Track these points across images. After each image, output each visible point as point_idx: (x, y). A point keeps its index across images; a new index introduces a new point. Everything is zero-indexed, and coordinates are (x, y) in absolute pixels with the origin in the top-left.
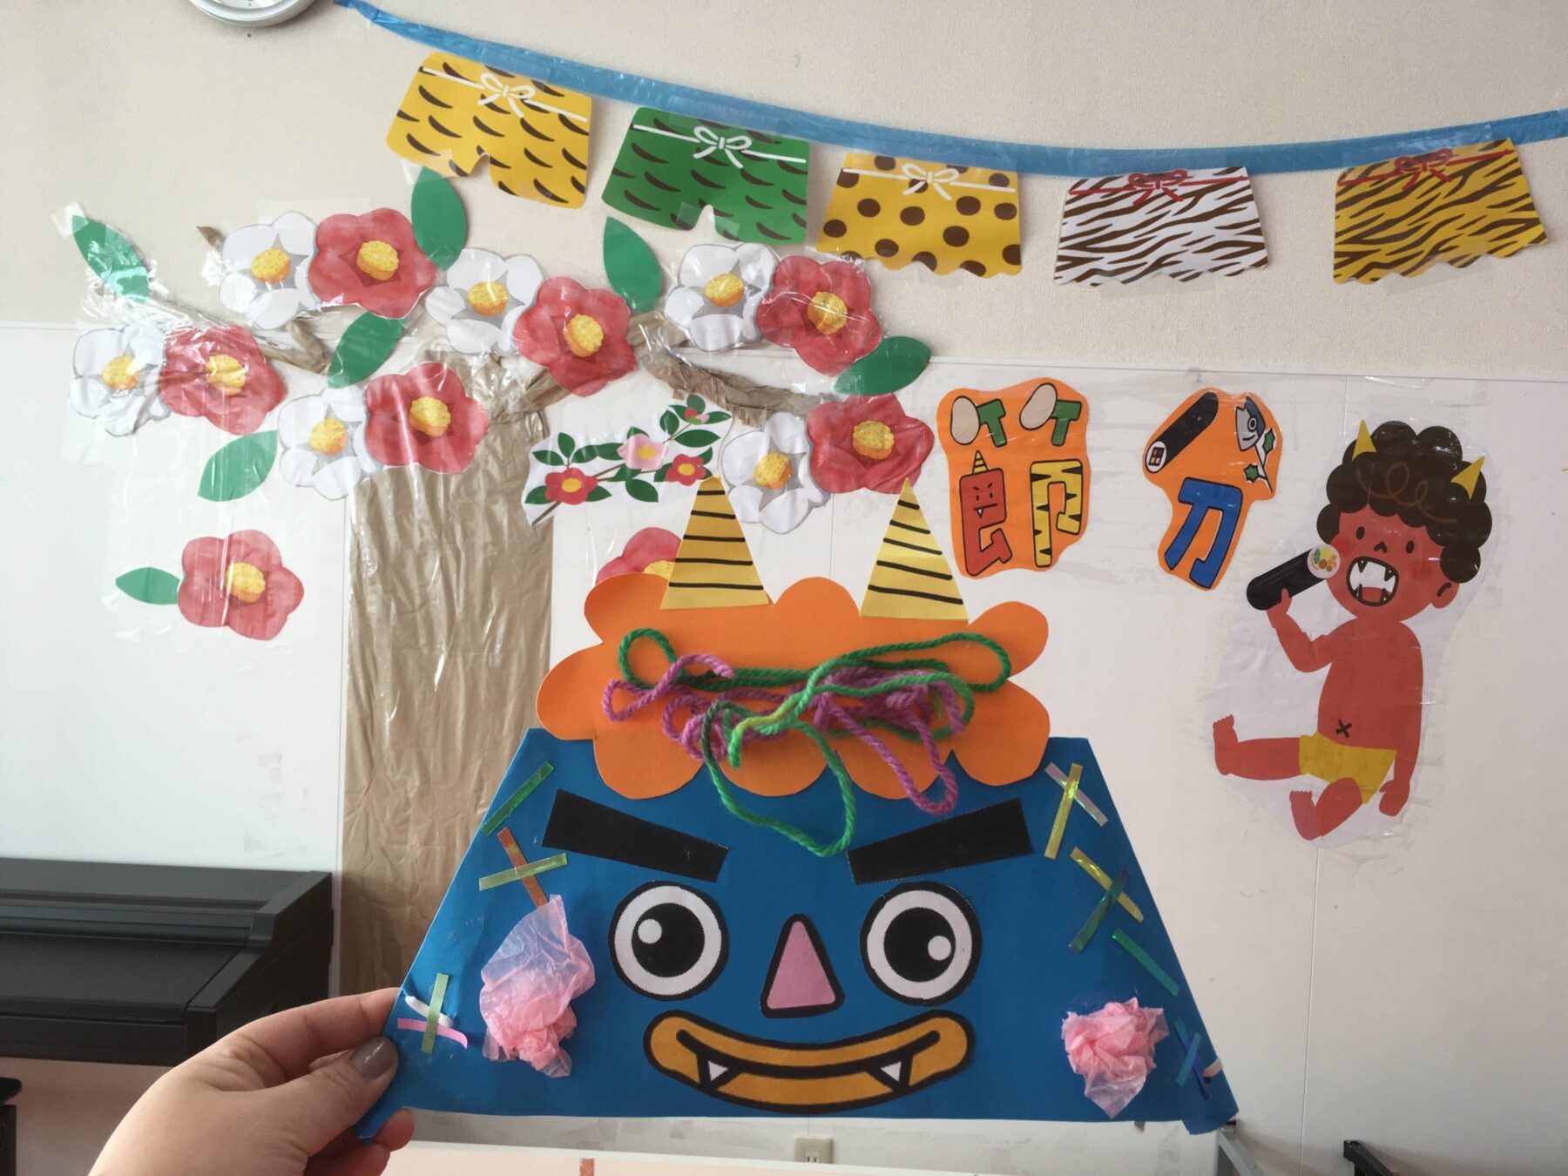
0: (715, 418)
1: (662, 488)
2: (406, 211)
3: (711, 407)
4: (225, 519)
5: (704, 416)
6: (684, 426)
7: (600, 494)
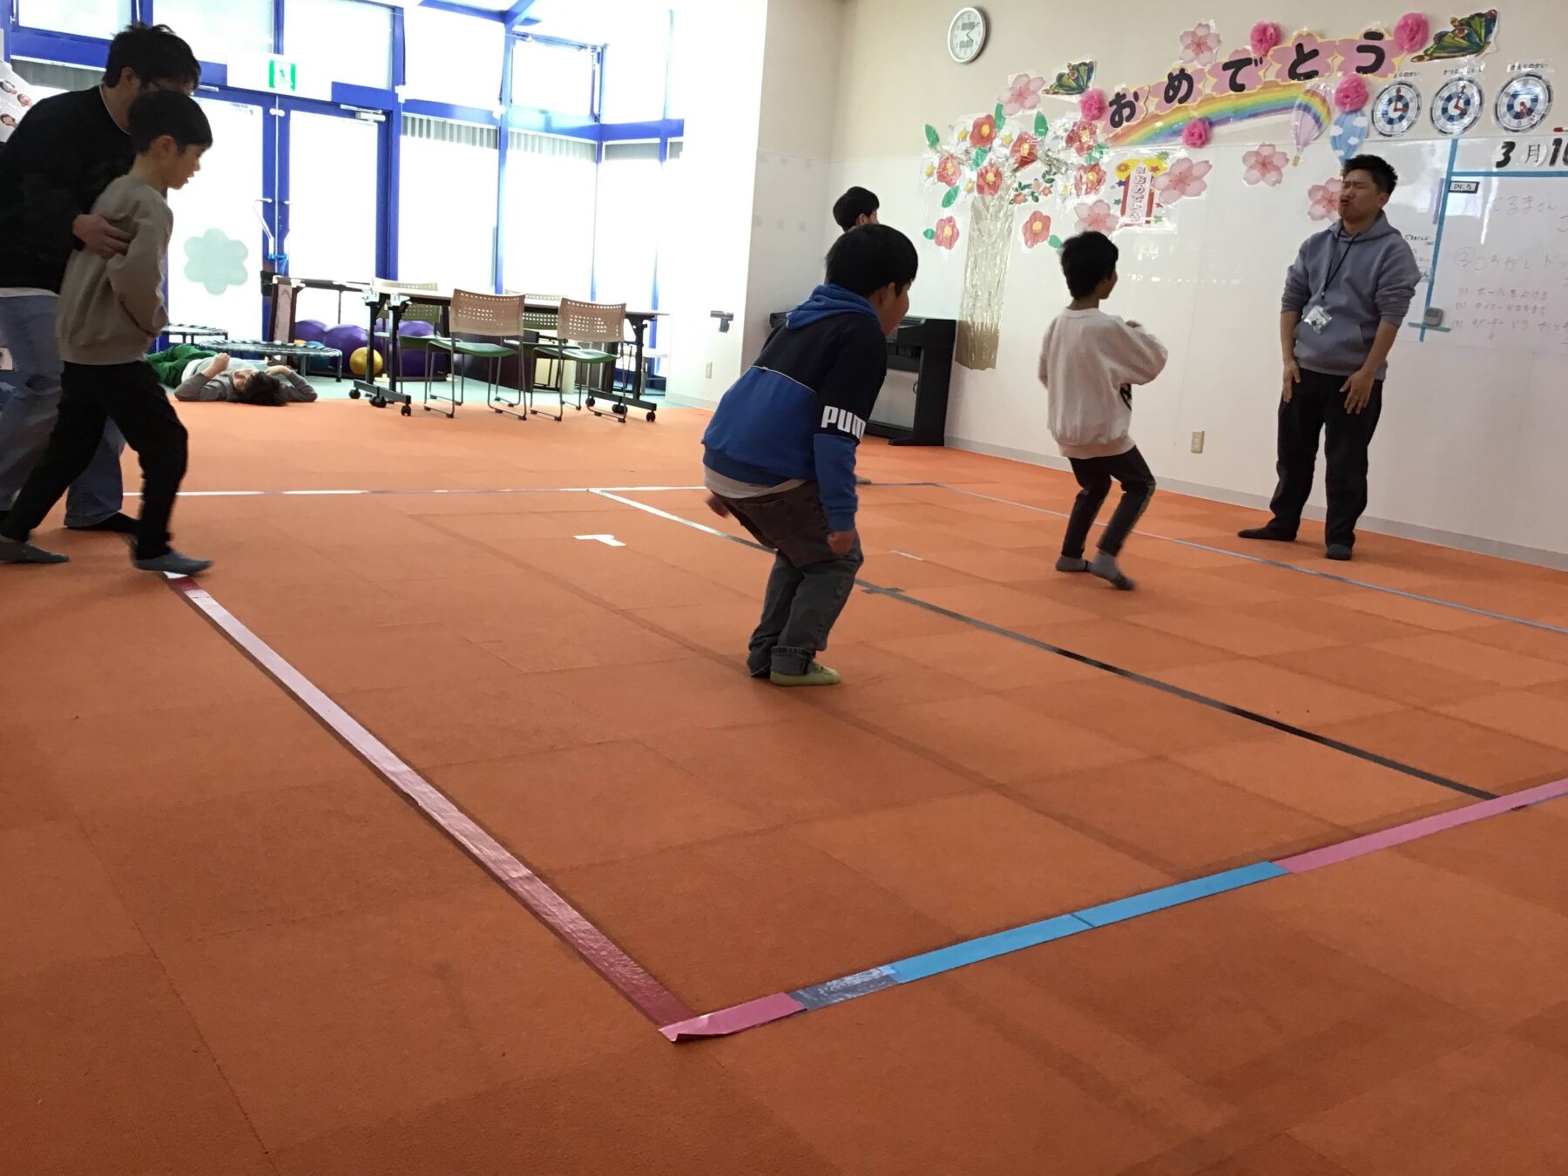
0: (1055, 174)
1: (1040, 198)
2: (993, 115)
3: (1054, 170)
4: (946, 213)
5: (1052, 173)
6: (1048, 177)
7: (1025, 200)
